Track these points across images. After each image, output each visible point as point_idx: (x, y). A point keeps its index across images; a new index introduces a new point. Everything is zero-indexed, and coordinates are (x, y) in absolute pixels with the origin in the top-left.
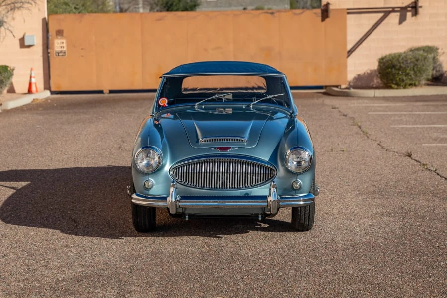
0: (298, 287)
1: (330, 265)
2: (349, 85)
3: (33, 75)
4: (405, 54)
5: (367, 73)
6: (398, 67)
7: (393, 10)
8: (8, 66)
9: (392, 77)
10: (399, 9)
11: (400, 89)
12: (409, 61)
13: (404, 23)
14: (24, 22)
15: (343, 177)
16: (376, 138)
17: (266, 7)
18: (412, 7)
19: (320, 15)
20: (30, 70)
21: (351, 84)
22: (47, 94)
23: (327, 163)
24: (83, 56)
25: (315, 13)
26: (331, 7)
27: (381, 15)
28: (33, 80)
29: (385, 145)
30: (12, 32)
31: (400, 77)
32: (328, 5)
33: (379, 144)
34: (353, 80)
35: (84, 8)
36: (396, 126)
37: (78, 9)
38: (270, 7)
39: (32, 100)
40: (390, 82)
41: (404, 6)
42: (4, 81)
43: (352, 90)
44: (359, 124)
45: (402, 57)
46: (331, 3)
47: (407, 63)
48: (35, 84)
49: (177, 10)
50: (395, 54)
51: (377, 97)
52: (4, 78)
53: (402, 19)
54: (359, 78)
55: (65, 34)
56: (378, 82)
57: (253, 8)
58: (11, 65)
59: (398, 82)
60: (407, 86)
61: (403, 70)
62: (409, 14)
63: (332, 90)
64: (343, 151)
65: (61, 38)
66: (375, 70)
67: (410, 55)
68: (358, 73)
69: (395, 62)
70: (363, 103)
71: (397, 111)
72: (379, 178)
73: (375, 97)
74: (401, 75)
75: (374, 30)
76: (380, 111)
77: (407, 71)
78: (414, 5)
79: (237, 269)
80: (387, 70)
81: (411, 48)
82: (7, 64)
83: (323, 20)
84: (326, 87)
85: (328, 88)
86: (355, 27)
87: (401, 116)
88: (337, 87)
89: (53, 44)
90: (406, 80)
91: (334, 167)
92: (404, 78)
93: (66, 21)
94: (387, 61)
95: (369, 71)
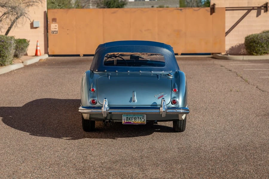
0: (242, 167)
1: (256, 155)
2: (227, 53)
3: (38, 45)
4: (261, 35)
5: (238, 46)
6: (257, 42)
7: (253, 8)
8: (26, 40)
9: (253, 48)
10: (256, 8)
11: (258, 55)
12: (264, 39)
13: (259, 16)
14: (35, 13)
15: (244, 106)
16: (254, 84)
17: (165, 6)
18: (264, 7)
19: (210, 11)
20: (37, 42)
21: (228, 52)
22: (46, 56)
23: (231, 98)
24: (68, 34)
25: (207, 10)
26: (216, 6)
27: (246, 11)
28: (38, 48)
29: (261, 88)
30: (30, 20)
31: (258, 48)
32: (214, 5)
33: (257, 87)
34: (229, 50)
35: (63, 5)
36: (263, 77)
37: (60, 6)
38: (167, 5)
39: (39, 60)
40: (252, 51)
41: (259, 6)
42: (24, 48)
43: (229, 56)
44: (241, 76)
45: (259, 36)
46: (216, 4)
47: (262, 40)
48: (40, 50)
49: (113, 7)
50: (255, 34)
51: (244, 60)
52: (24, 46)
53: (258, 14)
54: (232, 49)
55: (57, 21)
56: (244, 51)
57: (158, 6)
58: (28, 39)
59: (257, 51)
60: (262, 54)
61: (260, 44)
62: (262, 11)
63: (217, 55)
64: (238, 91)
65: (55, 23)
66: (242, 44)
67: (264, 35)
68: (232, 46)
69: (255, 39)
70: (237, 63)
71: (260, 68)
72: (264, 107)
73: (243, 60)
74: (258, 47)
75: (241, 20)
76: (250, 68)
77: (263, 45)
78: (265, 6)
79: (203, 157)
80: (251, 44)
81: (264, 31)
82: (26, 38)
83: (211, 14)
84: (213, 54)
85: (214, 55)
86: (230, 18)
87: (263, 71)
88: (219, 53)
89: (50, 26)
90: (262, 50)
91: (236, 100)
92: (261, 49)
93: (58, 13)
94: (251, 39)
95: (238, 45)
